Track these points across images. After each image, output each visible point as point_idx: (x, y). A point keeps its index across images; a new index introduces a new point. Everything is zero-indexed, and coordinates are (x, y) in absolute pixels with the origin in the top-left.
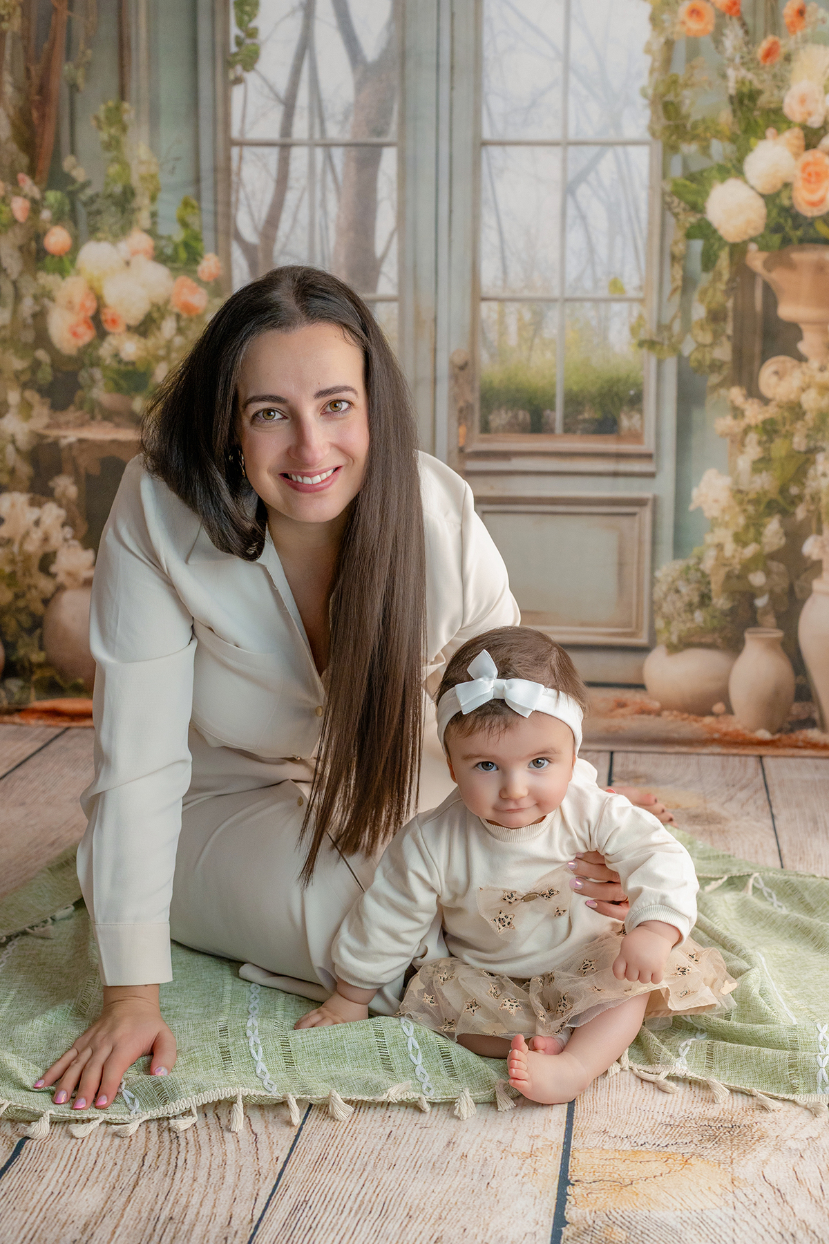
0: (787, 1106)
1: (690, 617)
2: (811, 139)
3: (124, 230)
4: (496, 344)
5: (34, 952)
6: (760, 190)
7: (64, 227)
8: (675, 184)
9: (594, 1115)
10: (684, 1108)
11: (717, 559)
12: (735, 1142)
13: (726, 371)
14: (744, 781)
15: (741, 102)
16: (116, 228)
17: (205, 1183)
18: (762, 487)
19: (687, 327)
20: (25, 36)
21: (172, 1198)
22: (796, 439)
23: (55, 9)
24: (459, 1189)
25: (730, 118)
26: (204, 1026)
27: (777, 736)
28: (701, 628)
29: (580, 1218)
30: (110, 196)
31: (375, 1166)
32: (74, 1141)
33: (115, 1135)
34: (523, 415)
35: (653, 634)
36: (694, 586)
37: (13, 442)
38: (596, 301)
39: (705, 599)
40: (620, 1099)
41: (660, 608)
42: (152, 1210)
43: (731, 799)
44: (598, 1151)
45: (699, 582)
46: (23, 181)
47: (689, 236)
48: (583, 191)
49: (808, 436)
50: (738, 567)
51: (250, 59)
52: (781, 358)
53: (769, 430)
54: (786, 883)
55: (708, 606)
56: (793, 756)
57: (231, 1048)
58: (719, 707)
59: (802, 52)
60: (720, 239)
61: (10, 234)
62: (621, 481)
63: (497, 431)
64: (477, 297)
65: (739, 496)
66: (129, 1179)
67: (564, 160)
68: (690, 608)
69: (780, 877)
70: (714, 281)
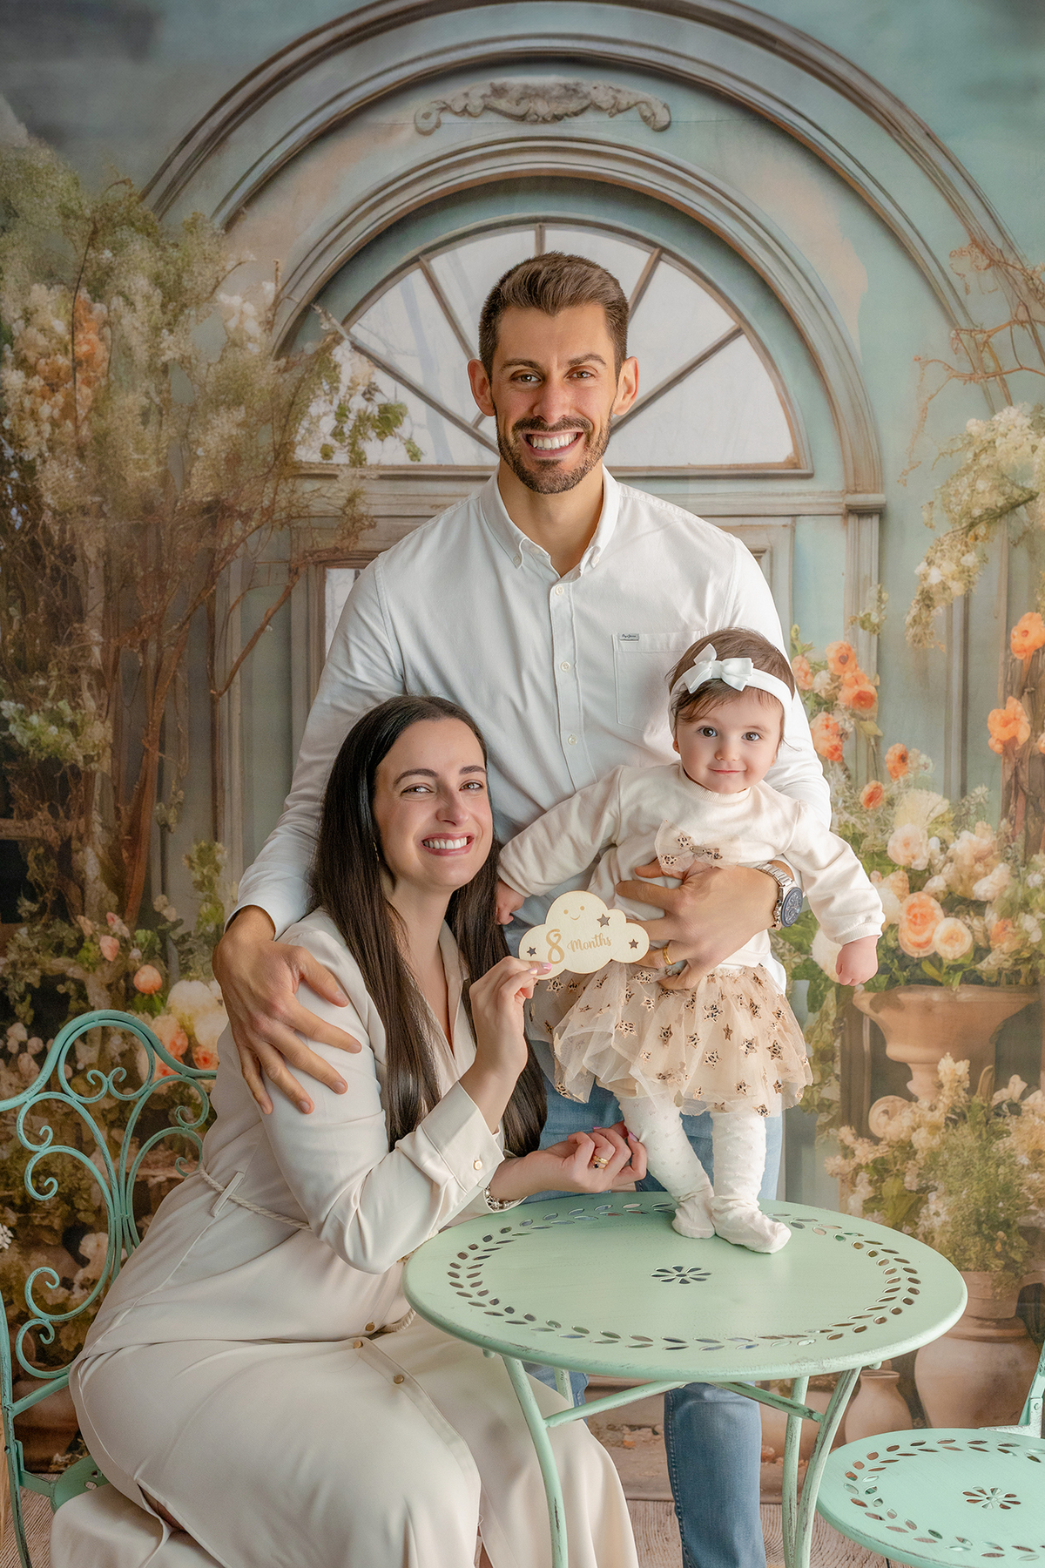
2: (916, 880)
7: (154, 966)
13: (835, 1111)
20: (115, 776)
22: (908, 1179)
23: (147, 750)
30: (202, 935)
46: (112, 920)
47: (794, 976)
49: (919, 1175)
52: (891, 1097)
53: (880, 1170)
59: (904, 796)
60: (826, 979)
61: (99, 973)
70: (821, 1021)
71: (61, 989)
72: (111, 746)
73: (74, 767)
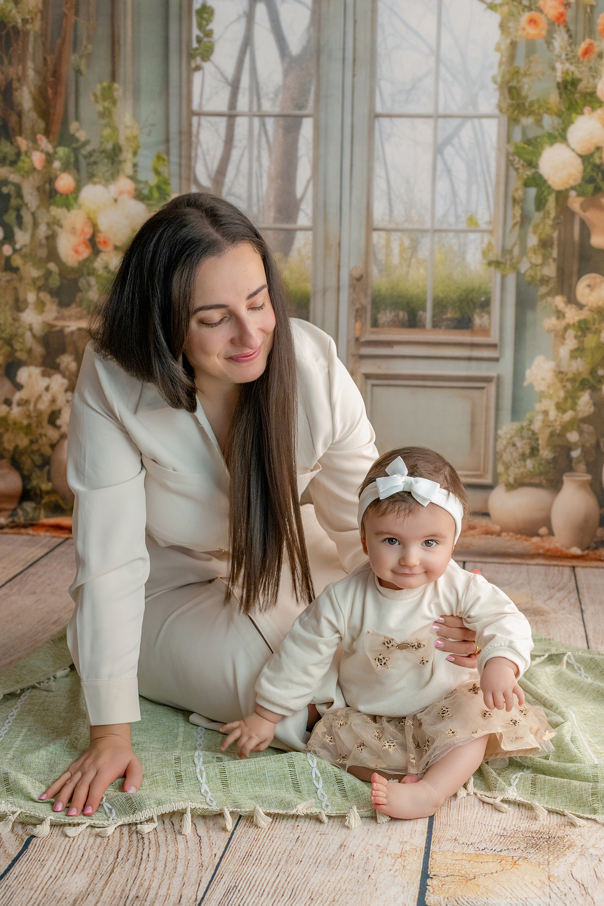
0: (590, 824)
1: (523, 464)
3: (114, 176)
4: (383, 262)
5: (41, 701)
6: (579, 152)
7: (69, 173)
8: (517, 147)
9: (448, 827)
10: (514, 823)
11: (543, 422)
12: (551, 849)
13: (552, 284)
14: (561, 585)
15: (565, 87)
16: (108, 174)
17: (162, 872)
18: (578, 370)
19: (524, 252)
20: (43, 34)
21: (138, 882)
22: (602, 335)
23: (65, 15)
24: (348, 880)
25: (558, 99)
26: (163, 756)
27: (586, 552)
28: (531, 472)
29: (437, 903)
30: (103, 151)
31: (287, 861)
32: (67, 839)
33: (98, 835)
34: (402, 315)
35: (496, 476)
36: (526, 441)
37: (31, 329)
38: (457, 232)
39: (534, 451)
40: (467, 816)
41: (501, 457)
42: (123, 890)
43: (551, 598)
44: (451, 854)
45: (530, 438)
46: (41, 140)
47: (526, 185)
48: (449, 151)
50: (559, 428)
51: (207, 53)
52: (593, 275)
53: (583, 328)
54: (591, 660)
55: (536, 456)
56: (597, 567)
57: (183, 774)
58: (543, 530)
60: (549, 187)
61: (31, 178)
62: (474, 364)
63: (383, 326)
64: (370, 228)
65: (561, 376)
66: (106, 867)
67: (435, 129)
68: (523, 457)
69: (587, 655)
70: (544, 218)
71: (5, 190)
72: (41, 12)
73: (15, 28)
